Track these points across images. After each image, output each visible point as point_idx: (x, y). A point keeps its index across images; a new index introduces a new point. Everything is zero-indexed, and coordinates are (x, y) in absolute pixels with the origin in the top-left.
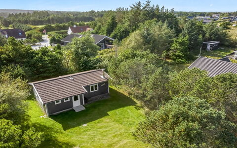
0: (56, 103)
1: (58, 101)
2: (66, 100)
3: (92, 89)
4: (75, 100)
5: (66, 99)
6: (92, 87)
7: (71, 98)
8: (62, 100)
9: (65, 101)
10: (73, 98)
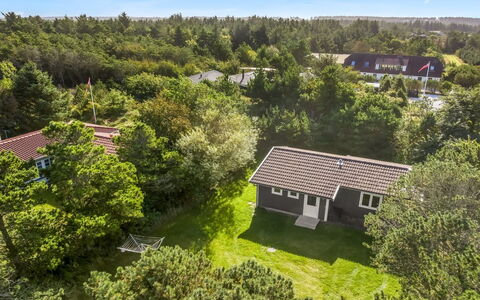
0: (273, 192)
1: (277, 190)
2: (292, 194)
3: (366, 202)
4: (308, 203)
5: (294, 193)
6: (366, 198)
7: (302, 195)
8: (285, 192)
9: (289, 195)
10: (306, 197)
